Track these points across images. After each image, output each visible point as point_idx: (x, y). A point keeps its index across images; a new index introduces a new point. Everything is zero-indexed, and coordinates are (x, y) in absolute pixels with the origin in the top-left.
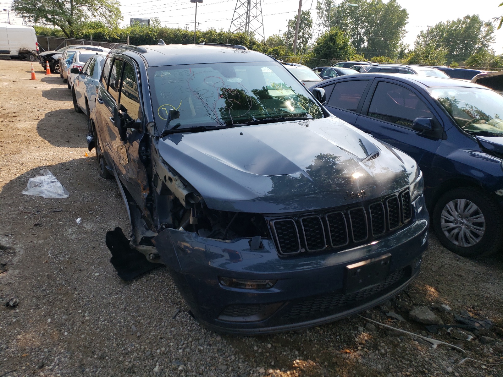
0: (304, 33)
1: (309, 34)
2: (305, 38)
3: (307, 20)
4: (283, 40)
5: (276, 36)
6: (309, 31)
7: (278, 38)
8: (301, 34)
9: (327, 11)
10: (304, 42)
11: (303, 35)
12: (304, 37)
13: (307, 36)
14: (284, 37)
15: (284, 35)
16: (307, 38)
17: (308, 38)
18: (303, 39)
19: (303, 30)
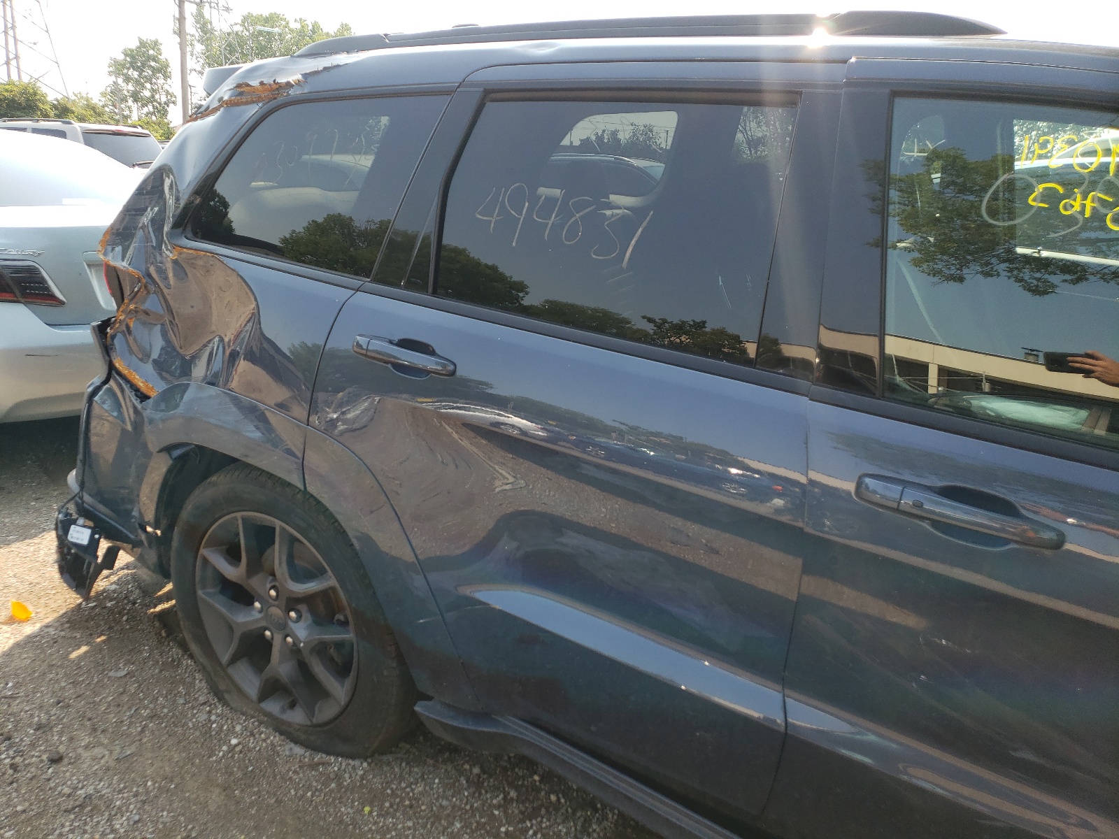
0: (153, 91)
1: (167, 93)
2: (160, 104)
3: (155, 59)
4: (103, 106)
5: (82, 98)
6: (166, 87)
7: (87, 100)
8: (147, 93)
9: (201, 41)
10: (159, 112)
11: (153, 96)
12: (156, 101)
13: (164, 99)
14: (103, 99)
15: (104, 94)
16: (165, 103)
17: (167, 104)
18: (153, 106)
19: (151, 84)
